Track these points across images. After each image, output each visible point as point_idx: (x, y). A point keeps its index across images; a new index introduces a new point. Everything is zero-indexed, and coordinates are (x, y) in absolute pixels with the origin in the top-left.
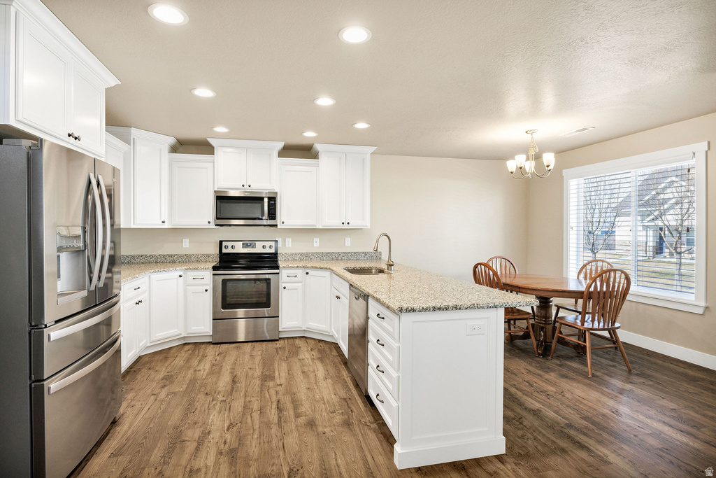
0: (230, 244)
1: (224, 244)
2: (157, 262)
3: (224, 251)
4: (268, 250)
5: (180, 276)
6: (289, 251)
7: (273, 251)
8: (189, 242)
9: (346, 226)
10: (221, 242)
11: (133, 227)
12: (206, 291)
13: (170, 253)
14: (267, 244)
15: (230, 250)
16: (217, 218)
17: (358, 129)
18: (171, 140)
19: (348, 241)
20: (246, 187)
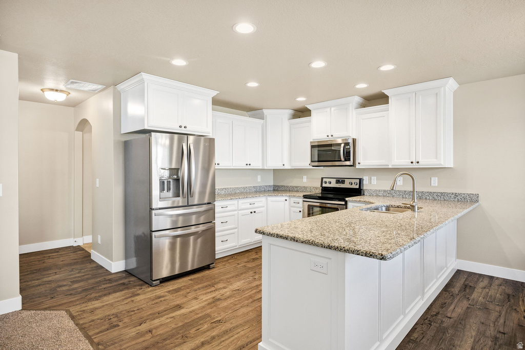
0: (328, 180)
1: (324, 180)
2: (289, 191)
3: (324, 185)
4: (354, 186)
5: (286, 200)
6: (374, 188)
7: (357, 187)
8: (307, 178)
9: (415, 166)
10: (322, 178)
11: (266, 168)
12: (300, 211)
13: (296, 185)
14: (353, 181)
15: (328, 185)
16: (312, 161)
17: (383, 71)
18: (291, 112)
19: (435, 181)
20: (330, 137)
